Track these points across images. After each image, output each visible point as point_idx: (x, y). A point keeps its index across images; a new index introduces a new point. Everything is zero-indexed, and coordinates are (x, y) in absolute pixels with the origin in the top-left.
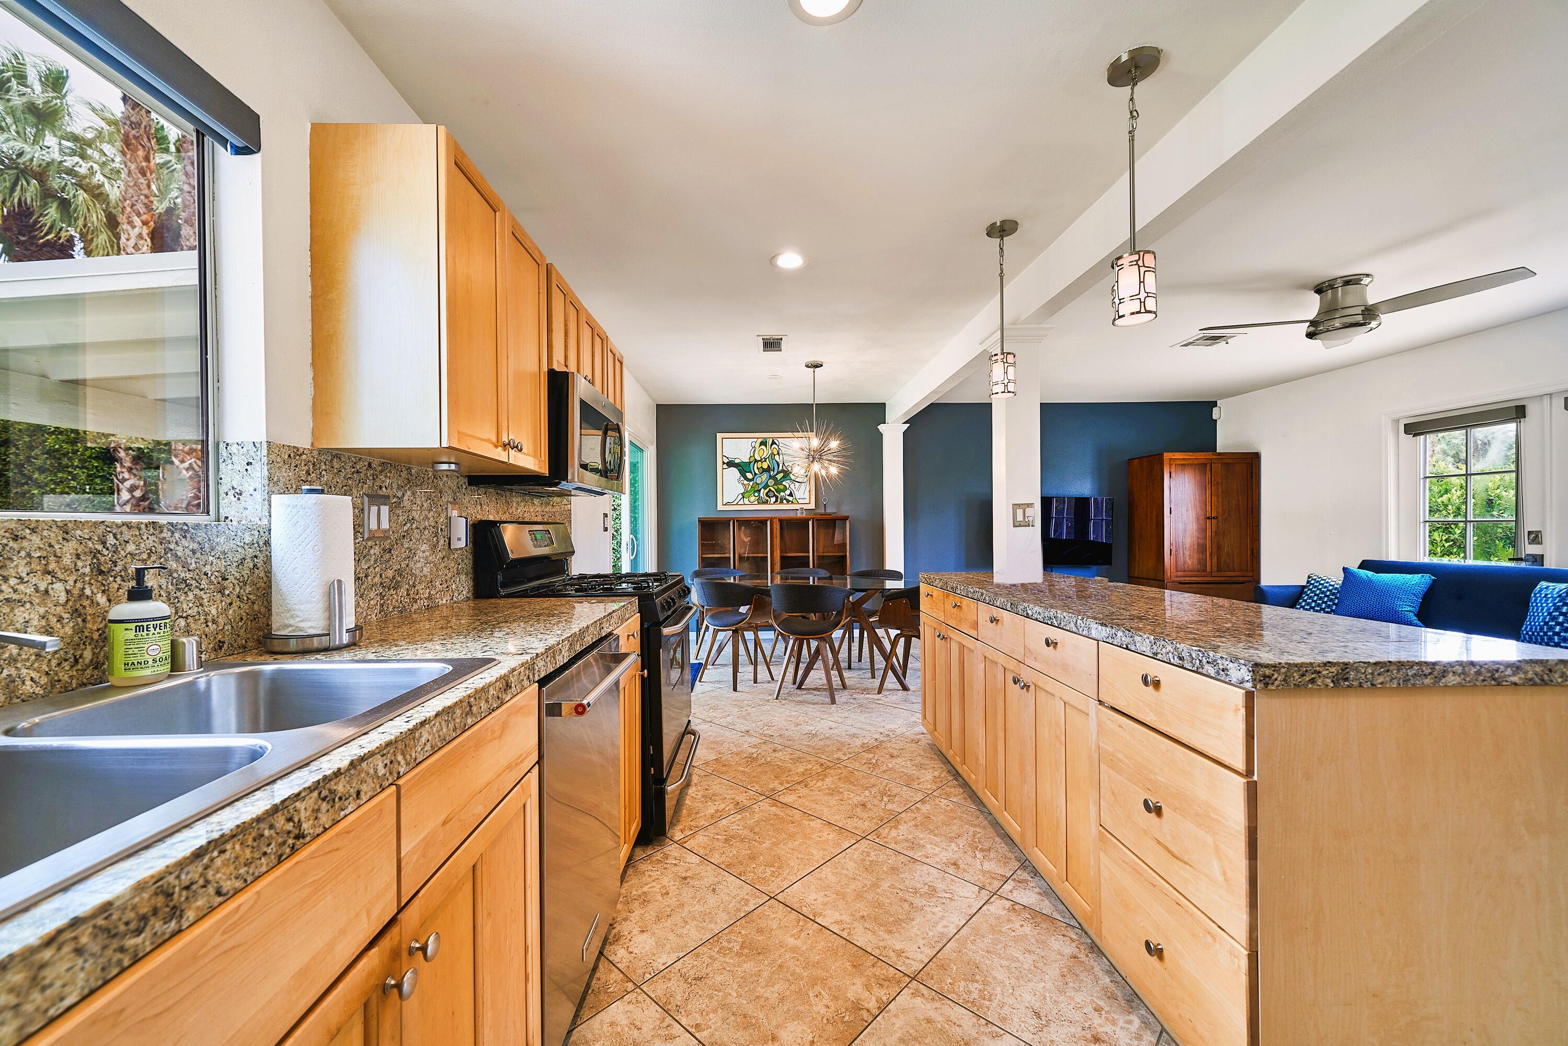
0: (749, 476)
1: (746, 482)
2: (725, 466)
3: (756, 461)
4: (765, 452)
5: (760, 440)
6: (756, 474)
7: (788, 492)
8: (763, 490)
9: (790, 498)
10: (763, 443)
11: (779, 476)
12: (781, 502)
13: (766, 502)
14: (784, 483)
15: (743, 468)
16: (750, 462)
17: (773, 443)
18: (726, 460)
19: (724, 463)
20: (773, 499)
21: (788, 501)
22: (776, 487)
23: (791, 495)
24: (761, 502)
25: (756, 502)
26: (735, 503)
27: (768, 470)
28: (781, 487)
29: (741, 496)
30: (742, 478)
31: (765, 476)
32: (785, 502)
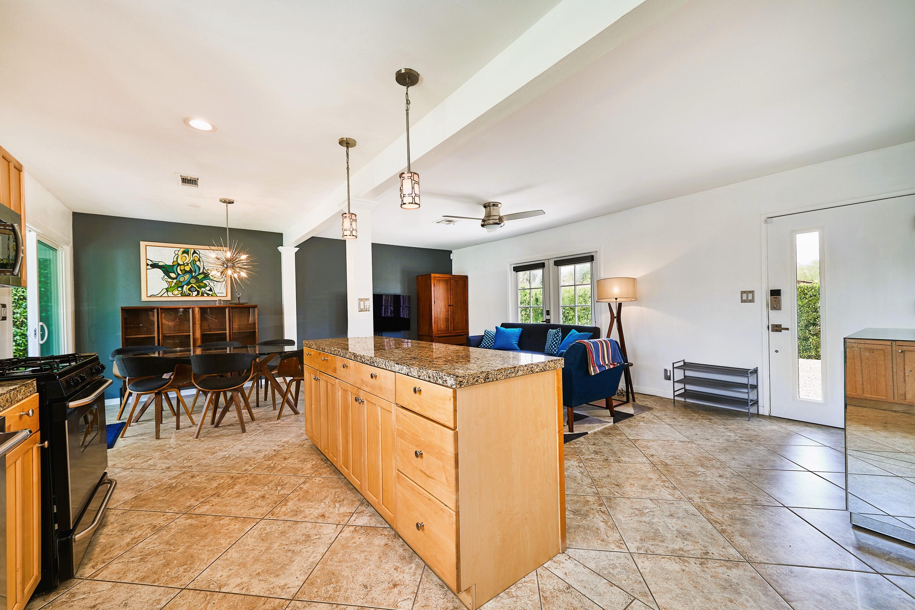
0: (173, 275)
1: (169, 280)
2: (149, 267)
3: (179, 265)
4: (188, 259)
5: (182, 250)
6: (179, 274)
7: (208, 288)
8: (185, 286)
9: (210, 293)
10: (186, 252)
11: (200, 277)
12: (202, 295)
13: (189, 295)
14: (204, 282)
15: (167, 270)
16: (173, 266)
17: (195, 252)
18: (150, 263)
19: (147, 265)
20: (196, 293)
21: (208, 295)
22: (198, 285)
23: (210, 290)
24: (183, 294)
25: (180, 295)
26: (160, 295)
27: (190, 272)
28: (202, 284)
29: (165, 290)
30: (166, 277)
31: (187, 277)
32: (205, 295)
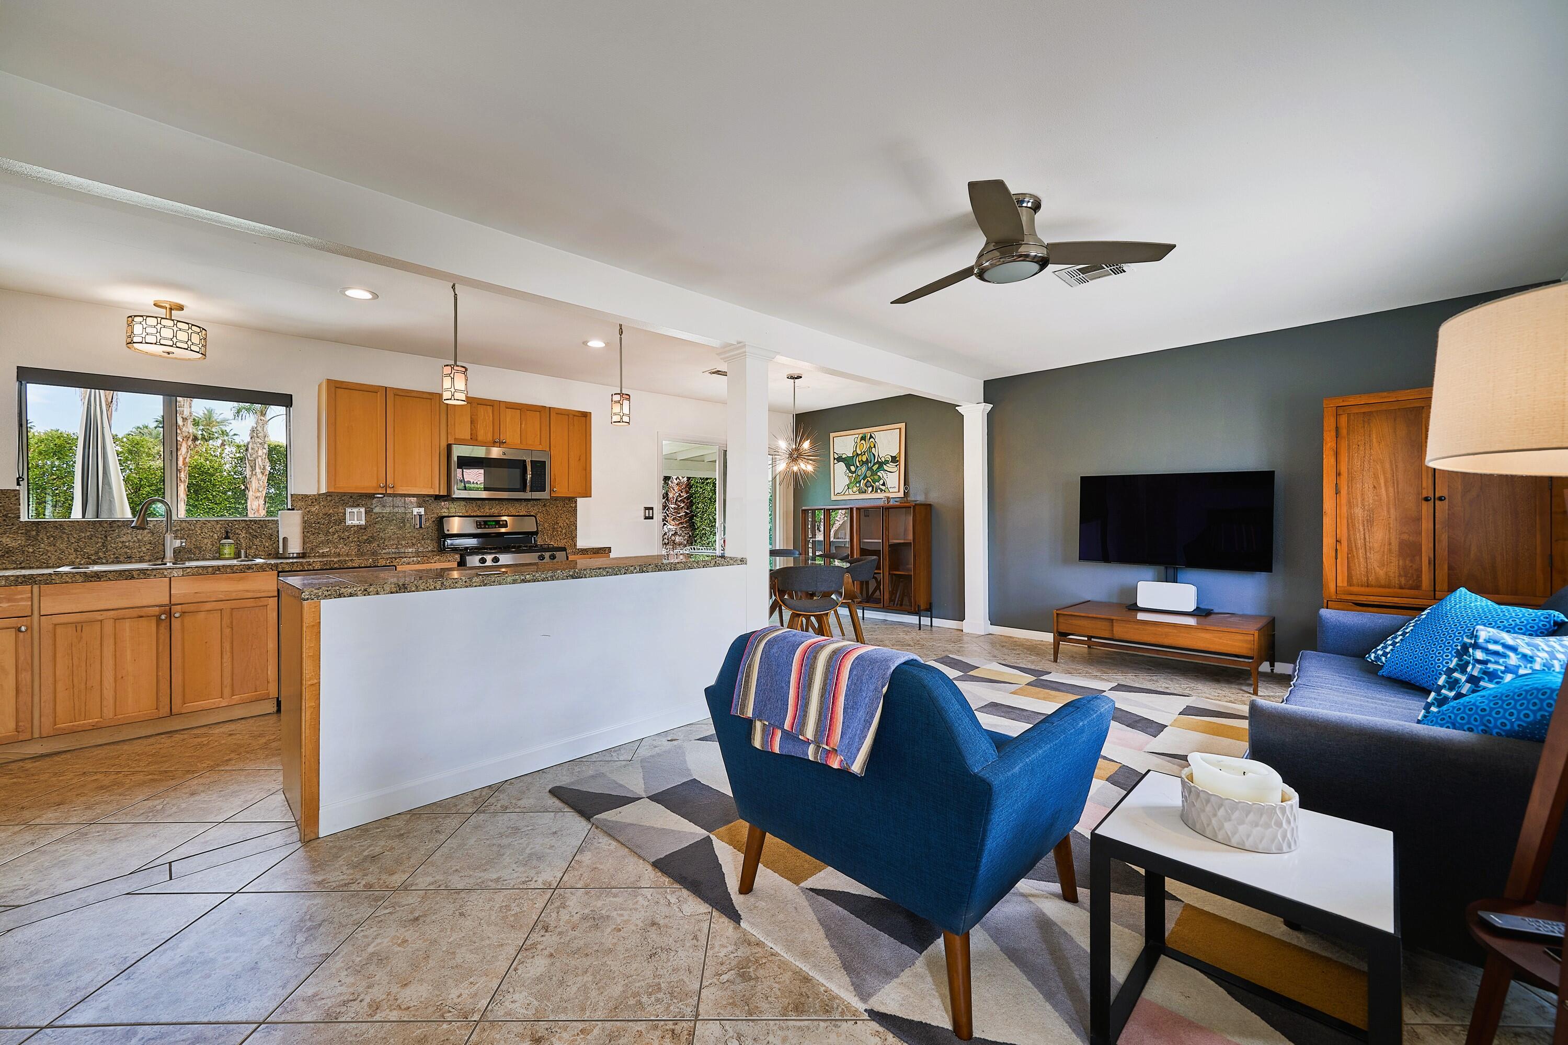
0: (853, 468)
1: (850, 475)
2: (836, 461)
3: (858, 455)
4: (865, 446)
5: (861, 436)
6: (857, 467)
7: (881, 482)
8: (862, 481)
9: (883, 488)
10: (863, 438)
11: (875, 467)
12: (876, 492)
13: (865, 492)
14: (879, 474)
15: (848, 462)
16: (853, 456)
17: (871, 437)
18: (836, 456)
19: (834, 459)
20: (870, 489)
21: (881, 490)
22: (872, 478)
23: (884, 484)
24: (861, 492)
25: (858, 492)
26: (842, 494)
27: (867, 462)
28: (876, 477)
29: (847, 487)
30: (848, 471)
31: (864, 468)
32: (879, 491)
